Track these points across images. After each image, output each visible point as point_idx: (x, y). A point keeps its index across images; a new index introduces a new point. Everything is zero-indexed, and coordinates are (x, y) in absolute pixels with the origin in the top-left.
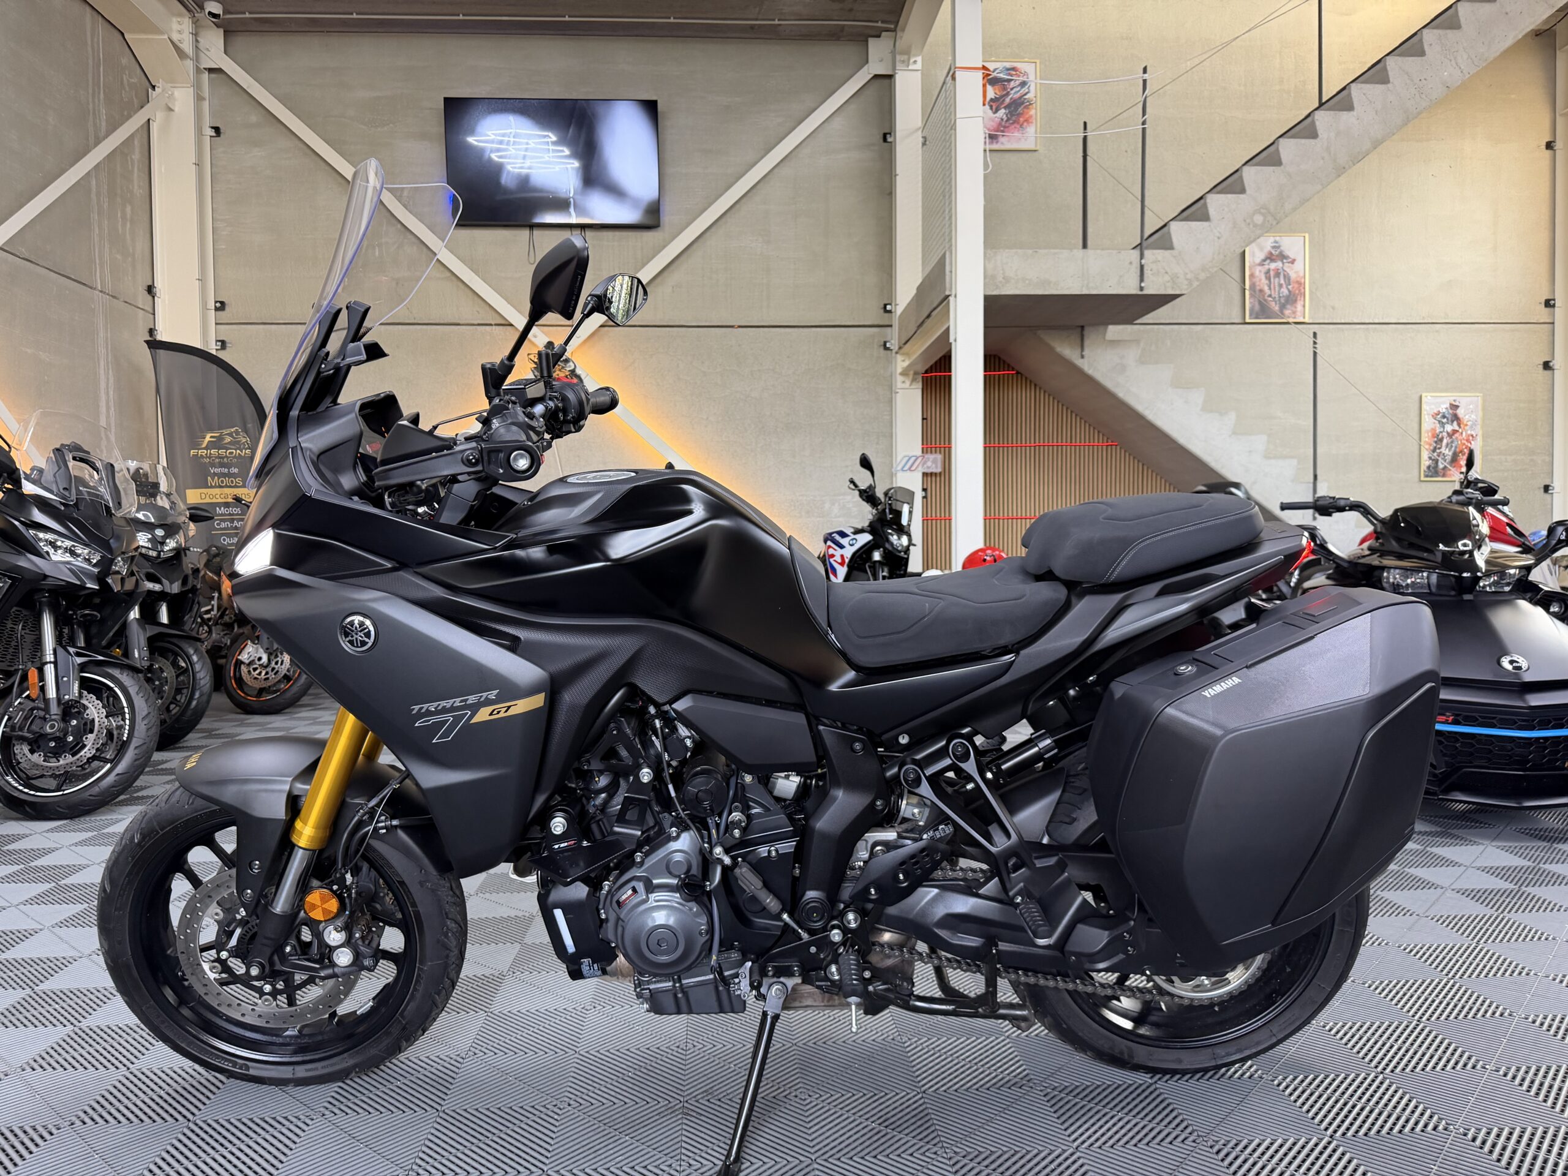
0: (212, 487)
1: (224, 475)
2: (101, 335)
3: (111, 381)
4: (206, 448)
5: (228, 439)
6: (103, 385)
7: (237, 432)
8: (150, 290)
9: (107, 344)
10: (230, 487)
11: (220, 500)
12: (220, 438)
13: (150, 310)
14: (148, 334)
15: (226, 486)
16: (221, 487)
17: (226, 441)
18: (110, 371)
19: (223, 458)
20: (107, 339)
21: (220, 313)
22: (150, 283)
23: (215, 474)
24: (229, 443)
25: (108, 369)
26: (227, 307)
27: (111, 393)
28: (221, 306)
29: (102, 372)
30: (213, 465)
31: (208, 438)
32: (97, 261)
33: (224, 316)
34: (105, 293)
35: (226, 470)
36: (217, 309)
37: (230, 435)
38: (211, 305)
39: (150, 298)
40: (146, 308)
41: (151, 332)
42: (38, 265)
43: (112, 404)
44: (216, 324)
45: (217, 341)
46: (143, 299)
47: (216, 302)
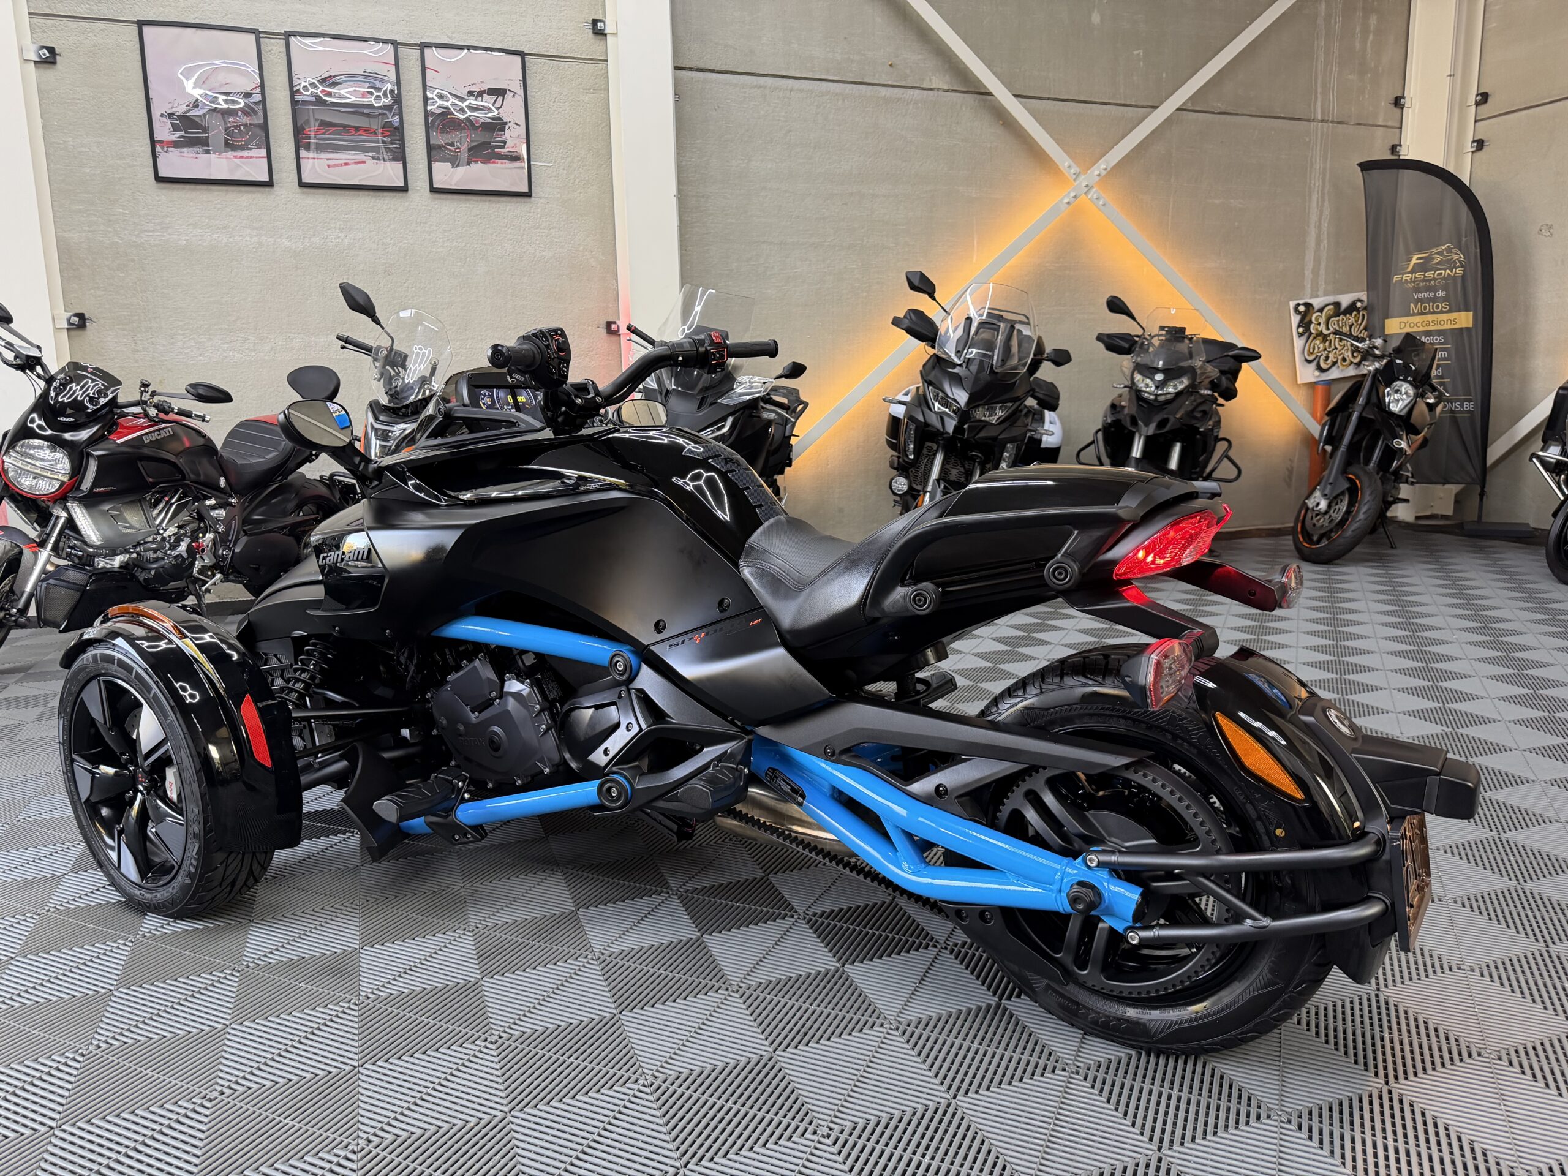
0: (1414, 314)
1: (1429, 300)
2: (1318, 165)
3: (1327, 212)
4: (1412, 272)
5: (1438, 259)
6: (1314, 218)
7: (1449, 250)
8: (1398, 102)
9: (1324, 175)
10: (1434, 313)
11: (1421, 329)
12: (1428, 260)
13: (1398, 125)
14: (1389, 152)
15: (1430, 313)
16: (1422, 314)
17: (1436, 261)
18: (1326, 203)
19: (1430, 281)
20: (1324, 169)
21: (1483, 108)
22: (1399, 94)
23: (1418, 300)
24: (1438, 263)
25: (1323, 201)
26: (1490, 100)
27: (1325, 225)
28: (1483, 98)
29: (1314, 204)
30: (1418, 290)
31: (1414, 261)
32: (1319, 90)
33: (1486, 110)
34: (1327, 122)
35: (1432, 294)
36: (1477, 104)
37: (1438, 253)
38: (1472, 99)
39: (1398, 111)
40: (1389, 123)
41: (1394, 149)
42: (1237, 114)
43: (1324, 237)
44: (1476, 121)
45: (1474, 142)
46: (1384, 112)
47: (1477, 95)
